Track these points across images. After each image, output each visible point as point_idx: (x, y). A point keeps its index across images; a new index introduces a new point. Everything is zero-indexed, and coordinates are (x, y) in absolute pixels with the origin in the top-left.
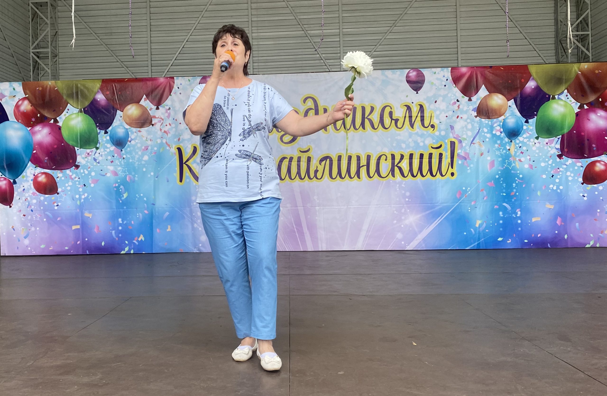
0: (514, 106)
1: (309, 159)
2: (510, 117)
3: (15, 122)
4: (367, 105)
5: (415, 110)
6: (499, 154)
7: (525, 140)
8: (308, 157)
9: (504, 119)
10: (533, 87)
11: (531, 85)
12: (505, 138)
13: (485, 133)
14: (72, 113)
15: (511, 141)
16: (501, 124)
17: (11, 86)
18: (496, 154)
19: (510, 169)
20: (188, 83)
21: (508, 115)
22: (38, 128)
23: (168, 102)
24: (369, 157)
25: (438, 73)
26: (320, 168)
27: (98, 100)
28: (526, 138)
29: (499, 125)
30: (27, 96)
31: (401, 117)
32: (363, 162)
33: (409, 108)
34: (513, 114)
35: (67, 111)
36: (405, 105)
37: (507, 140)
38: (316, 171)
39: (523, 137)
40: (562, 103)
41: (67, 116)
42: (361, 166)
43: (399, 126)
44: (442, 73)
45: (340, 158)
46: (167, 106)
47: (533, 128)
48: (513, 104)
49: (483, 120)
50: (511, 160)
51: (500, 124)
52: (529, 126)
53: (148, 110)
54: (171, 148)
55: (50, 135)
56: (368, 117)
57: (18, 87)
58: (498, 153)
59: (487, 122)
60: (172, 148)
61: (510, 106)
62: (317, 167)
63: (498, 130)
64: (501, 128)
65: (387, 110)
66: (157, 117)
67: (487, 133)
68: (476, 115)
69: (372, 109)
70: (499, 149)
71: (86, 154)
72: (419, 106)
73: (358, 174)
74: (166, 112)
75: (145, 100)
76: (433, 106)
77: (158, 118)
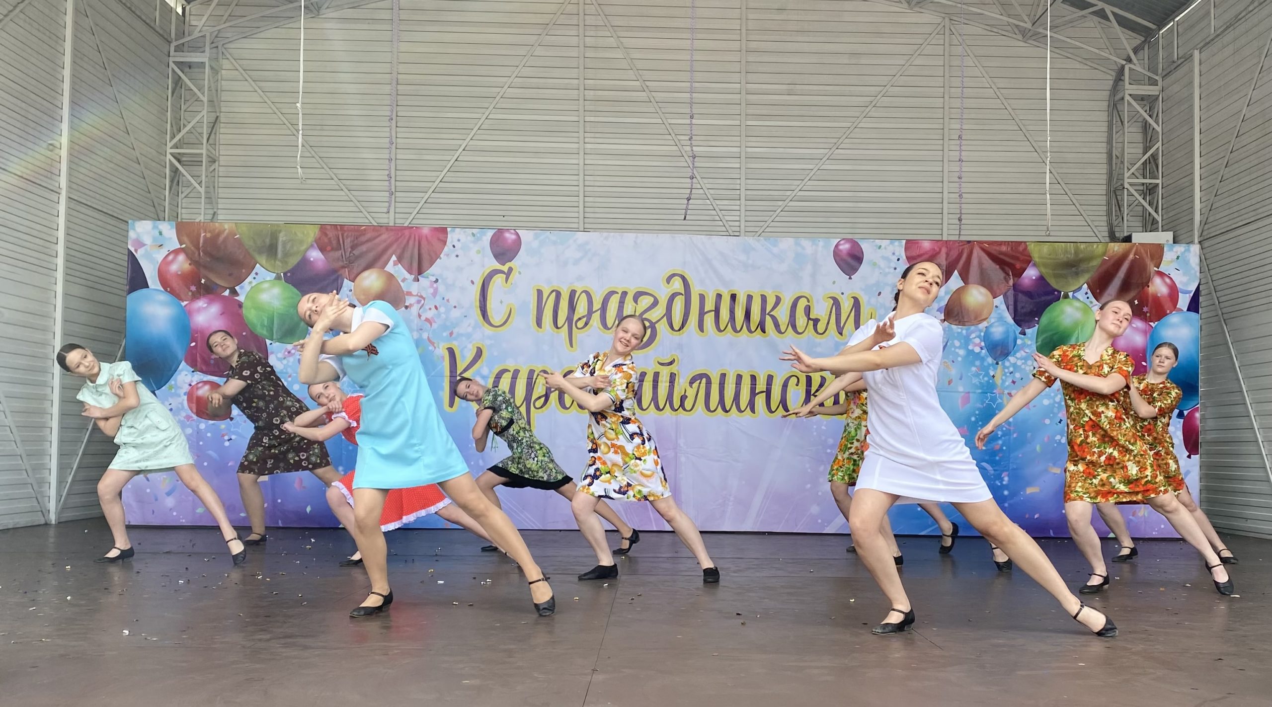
0: (1004, 307)
1: (673, 376)
2: (996, 324)
3: (161, 291)
4: (770, 293)
5: (846, 305)
6: (978, 383)
7: (1019, 363)
8: (671, 373)
9: (986, 327)
10: (1034, 278)
11: (1031, 273)
12: (987, 357)
13: (956, 348)
14: (263, 280)
15: (997, 363)
16: (982, 334)
17: (155, 227)
18: (973, 382)
19: (995, 407)
20: (471, 238)
21: (993, 321)
22: (201, 303)
23: (434, 270)
24: (770, 378)
25: (885, 248)
26: (691, 393)
27: (312, 259)
28: (1021, 359)
29: (979, 337)
30: (184, 246)
31: (824, 316)
32: (761, 386)
33: (836, 303)
34: (1001, 319)
35: (255, 276)
36: (830, 297)
37: (990, 360)
38: (683, 398)
39: (1016, 357)
40: (1077, 304)
41: (253, 284)
42: (757, 391)
43: (820, 331)
44: (891, 248)
45: (723, 376)
46: (433, 275)
47: (1031, 344)
48: (1001, 303)
49: (954, 327)
50: (994, 393)
51: (980, 335)
52: (1026, 340)
53: (400, 281)
54: (437, 349)
55: (223, 316)
56: (771, 313)
57: (169, 231)
58: (975, 381)
59: (959, 330)
60: (439, 348)
61: (997, 307)
62: (685, 390)
63: (977, 345)
64: (981, 341)
65: (802, 304)
66: (414, 293)
67: (959, 348)
68: (943, 318)
69: (778, 300)
70: (977, 375)
71: (285, 352)
72: (853, 300)
73: (752, 405)
74: (431, 286)
75: (395, 264)
76: (873, 301)
77: (417, 295)
